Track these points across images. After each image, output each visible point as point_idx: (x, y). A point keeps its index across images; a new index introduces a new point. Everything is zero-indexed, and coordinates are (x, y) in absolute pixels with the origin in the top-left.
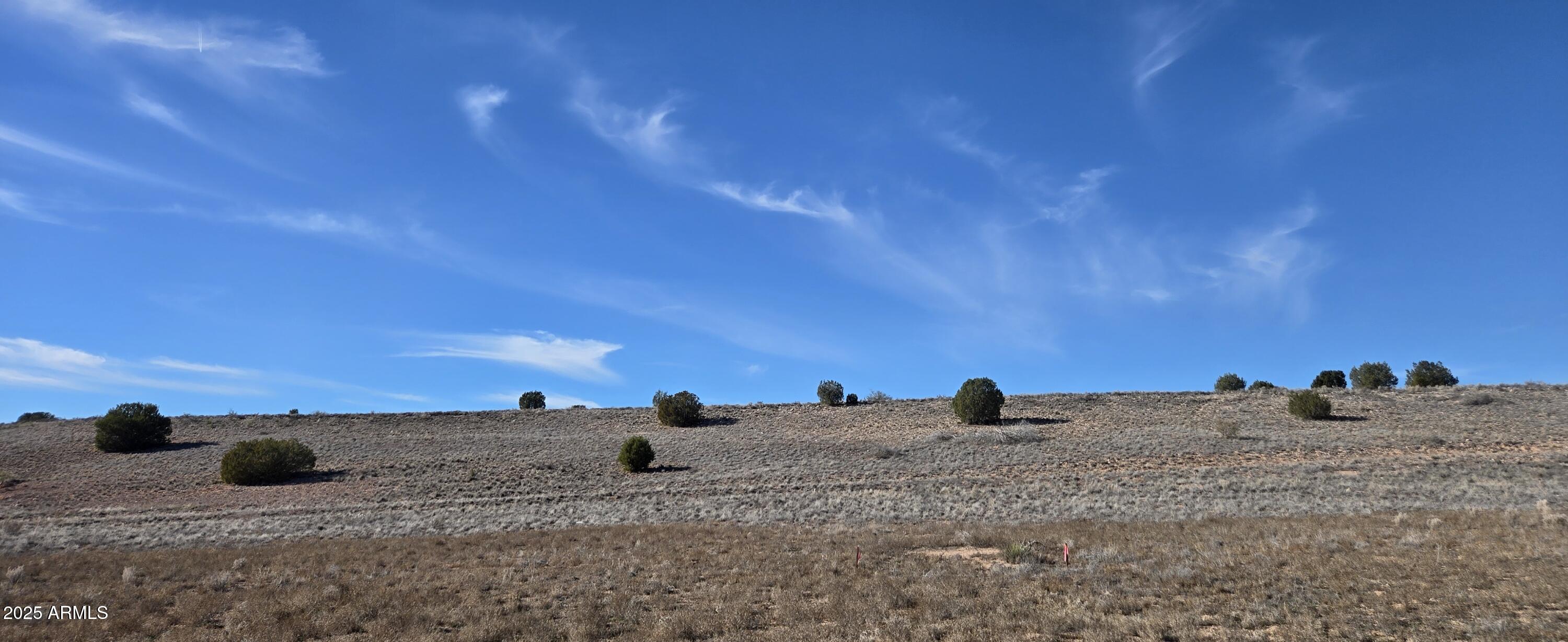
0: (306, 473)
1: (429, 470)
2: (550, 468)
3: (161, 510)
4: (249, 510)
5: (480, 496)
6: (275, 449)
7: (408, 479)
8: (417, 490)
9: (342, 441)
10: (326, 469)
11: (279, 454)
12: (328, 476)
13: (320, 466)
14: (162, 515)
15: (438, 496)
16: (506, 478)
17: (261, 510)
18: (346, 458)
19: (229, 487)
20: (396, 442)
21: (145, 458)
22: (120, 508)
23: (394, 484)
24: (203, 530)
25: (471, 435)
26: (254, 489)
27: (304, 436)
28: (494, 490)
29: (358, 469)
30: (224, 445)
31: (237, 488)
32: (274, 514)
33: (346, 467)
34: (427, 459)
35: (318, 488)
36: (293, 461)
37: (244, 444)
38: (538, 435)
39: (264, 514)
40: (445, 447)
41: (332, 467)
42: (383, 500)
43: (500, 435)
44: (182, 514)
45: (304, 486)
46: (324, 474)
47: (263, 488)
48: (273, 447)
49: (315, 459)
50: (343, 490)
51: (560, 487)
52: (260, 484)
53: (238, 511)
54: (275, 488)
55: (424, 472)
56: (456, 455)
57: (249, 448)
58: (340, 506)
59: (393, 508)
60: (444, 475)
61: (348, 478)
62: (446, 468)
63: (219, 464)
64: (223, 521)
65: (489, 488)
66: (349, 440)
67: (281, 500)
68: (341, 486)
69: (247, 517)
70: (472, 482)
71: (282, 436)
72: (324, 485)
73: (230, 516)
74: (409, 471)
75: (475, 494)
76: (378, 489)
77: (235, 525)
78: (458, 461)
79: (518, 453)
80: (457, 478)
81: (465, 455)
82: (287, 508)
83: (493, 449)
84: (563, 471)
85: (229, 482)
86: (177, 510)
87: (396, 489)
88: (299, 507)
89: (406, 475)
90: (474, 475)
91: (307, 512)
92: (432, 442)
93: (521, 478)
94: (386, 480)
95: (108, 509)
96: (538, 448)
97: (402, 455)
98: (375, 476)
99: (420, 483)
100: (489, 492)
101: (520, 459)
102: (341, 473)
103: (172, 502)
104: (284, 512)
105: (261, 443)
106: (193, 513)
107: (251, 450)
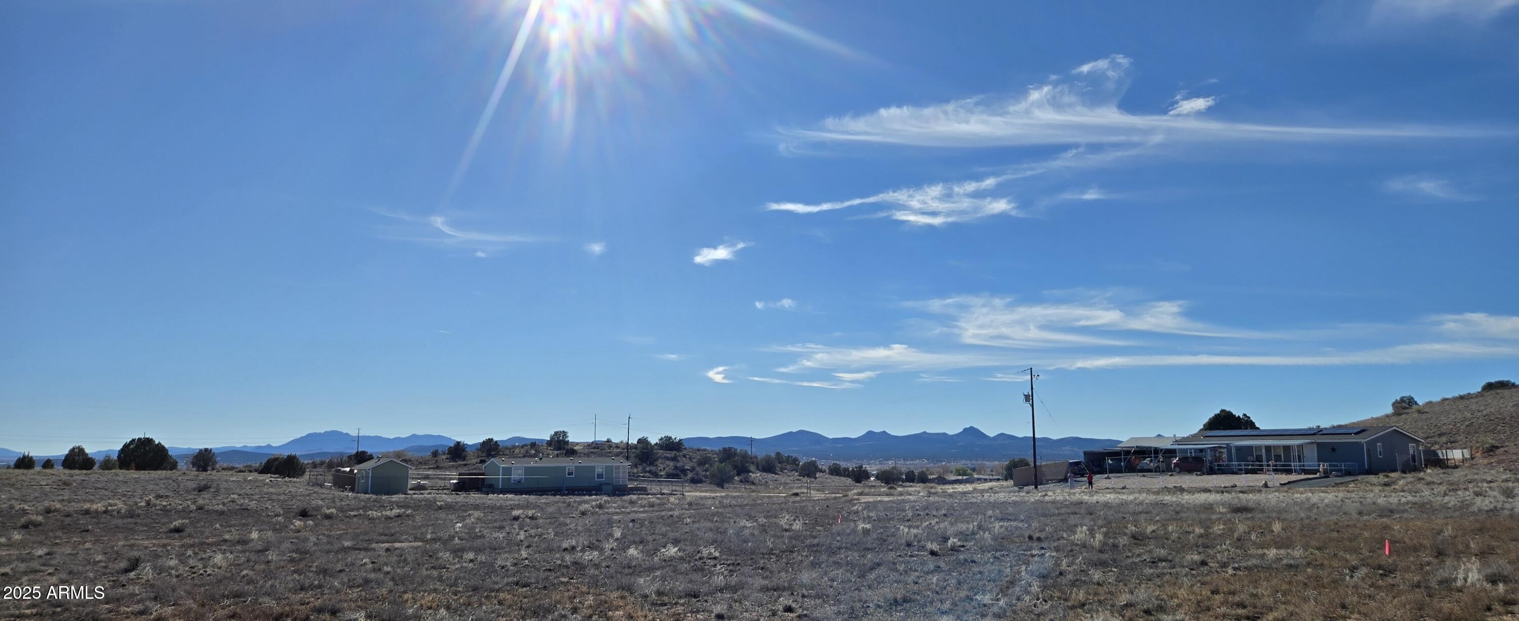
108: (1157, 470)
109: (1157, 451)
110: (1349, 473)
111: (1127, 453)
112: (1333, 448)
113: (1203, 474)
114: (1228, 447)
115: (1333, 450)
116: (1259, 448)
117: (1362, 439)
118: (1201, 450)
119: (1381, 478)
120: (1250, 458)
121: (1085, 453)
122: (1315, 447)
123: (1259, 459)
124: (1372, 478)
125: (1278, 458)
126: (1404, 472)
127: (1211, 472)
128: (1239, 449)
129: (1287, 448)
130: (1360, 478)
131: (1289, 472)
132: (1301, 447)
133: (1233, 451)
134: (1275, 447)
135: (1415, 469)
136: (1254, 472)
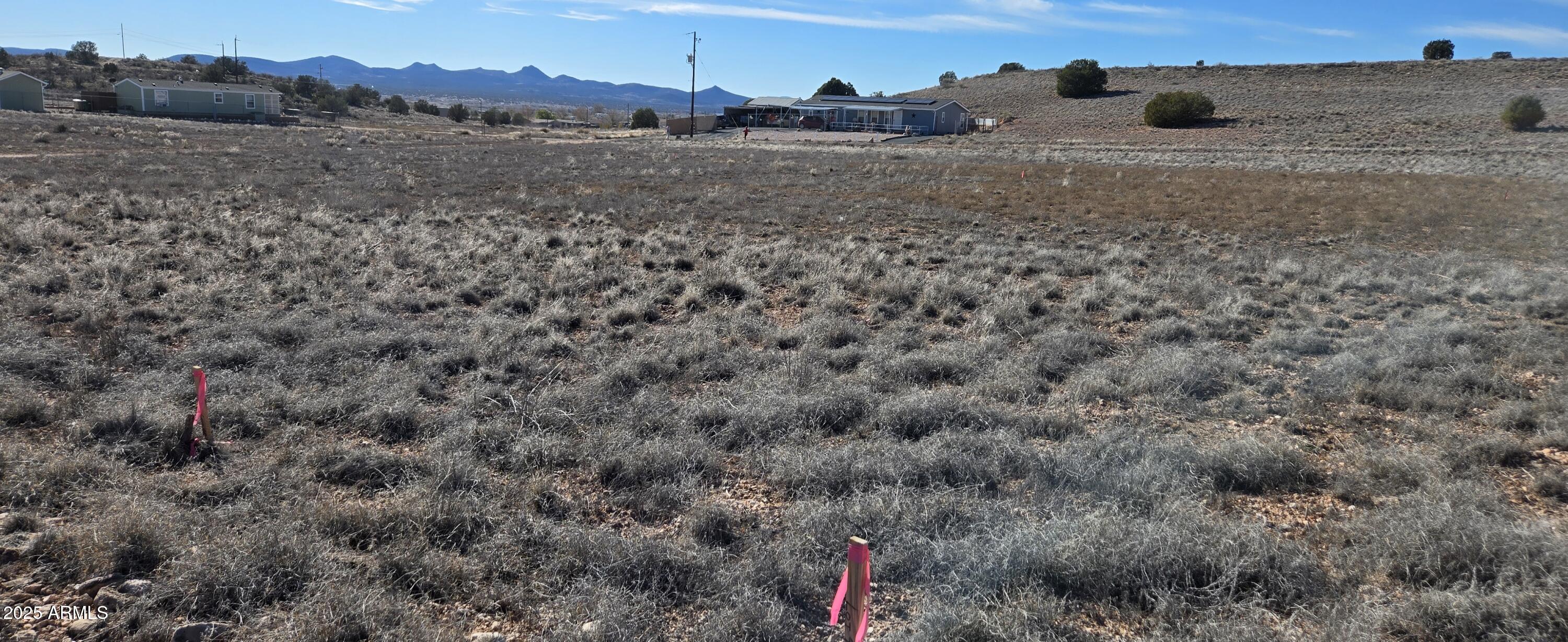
0: (1207, 120)
1: (1309, 120)
2: (1425, 123)
3: (1106, 143)
4: (1164, 146)
5: (1347, 146)
6: (1184, 100)
7: (1288, 128)
8: (1294, 138)
9: (1238, 91)
10: (1222, 117)
11: (1187, 104)
12: (1223, 123)
13: (1218, 114)
14: (1108, 146)
15: (1310, 144)
16: (1377, 131)
17: (1173, 147)
18: (1240, 107)
19: (1150, 129)
20: (1286, 93)
21: (1090, 103)
22: (1080, 141)
23: (1276, 131)
24: (1139, 158)
25: (1359, 88)
26: (1168, 130)
27: (1206, 88)
28: (1361, 142)
29: (1249, 118)
30: (1145, 93)
31: (1156, 129)
32: (1182, 151)
33: (1239, 116)
34: (1309, 111)
35: (1215, 132)
36: (1197, 109)
37: (1160, 95)
38: (1429, 89)
39: (1175, 150)
40: (1330, 99)
41: (1228, 115)
42: (1265, 145)
43: (1388, 89)
44: (1123, 147)
45: (1204, 131)
46: (1221, 121)
47: (1174, 130)
48: (1182, 97)
49: (1214, 108)
50: (1234, 135)
51: (1427, 142)
52: (1171, 127)
53: (1156, 146)
54: (1182, 131)
55: (1304, 123)
56: (1337, 109)
57: (1164, 98)
58: (1230, 147)
59: (1269, 152)
60: (1321, 126)
61: (1239, 125)
62: (1324, 120)
63: (1142, 110)
64: (1149, 153)
65: (1358, 140)
66: (1245, 91)
67: (1187, 140)
68: (1233, 131)
69: (1164, 152)
70: (1344, 134)
71: (1189, 88)
72: (1219, 130)
73: (1152, 150)
74: (1291, 121)
75: (1343, 144)
76: (1262, 135)
77: (1157, 156)
78: (1337, 114)
79: (1400, 108)
80: (1331, 129)
81: (1346, 109)
82: (1191, 147)
83: (1376, 102)
84: (1439, 126)
85: (1150, 125)
86: (1117, 144)
87: (1277, 136)
88: (1199, 147)
89: (1288, 125)
90: (1348, 127)
91: (1205, 151)
92: (1318, 94)
93: (1393, 131)
94: (1269, 128)
95: (1074, 141)
96: (1422, 103)
97: (1288, 107)
98: (1262, 124)
99: (1297, 133)
100: (1356, 143)
101: (1399, 114)
102: (1234, 121)
103: (1112, 138)
104: (1189, 150)
105: (1173, 95)
106: (1127, 147)
107: (1166, 100)
108: (784, 126)
109: (785, 109)
110: (922, 134)
111: (760, 110)
112: (914, 114)
113: (823, 130)
114: (841, 110)
115: (914, 116)
116: (863, 111)
117: (933, 108)
118: (819, 111)
119: (945, 139)
120: (854, 119)
121: (726, 109)
122: (901, 112)
123: (861, 120)
124: (940, 138)
125: (874, 120)
126: (959, 134)
127: (829, 129)
128: (848, 111)
129: (882, 113)
130: (933, 137)
131: (884, 131)
132: (893, 112)
133: (845, 113)
134: (874, 111)
135: (964, 133)
136: (858, 130)
